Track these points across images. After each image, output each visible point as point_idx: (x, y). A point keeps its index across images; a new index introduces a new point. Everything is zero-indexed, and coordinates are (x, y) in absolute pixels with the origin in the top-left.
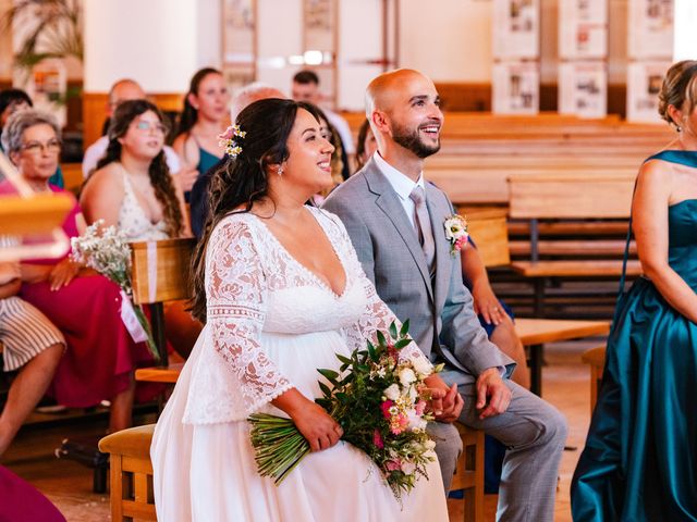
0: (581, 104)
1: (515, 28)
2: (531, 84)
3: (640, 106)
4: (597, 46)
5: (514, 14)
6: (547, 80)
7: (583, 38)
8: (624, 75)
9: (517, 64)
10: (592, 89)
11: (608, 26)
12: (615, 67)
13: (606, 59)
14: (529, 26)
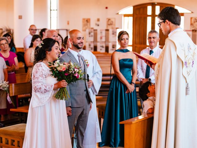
0: (101, 50)
1: (90, 36)
2: (92, 46)
3: (111, 50)
4: (104, 40)
5: (90, 34)
6: (95, 45)
7: (101, 38)
8: (108, 45)
9: (90, 42)
10: (103, 47)
11: (106, 36)
12: (107, 43)
13: (105, 42)
14: (92, 36)
